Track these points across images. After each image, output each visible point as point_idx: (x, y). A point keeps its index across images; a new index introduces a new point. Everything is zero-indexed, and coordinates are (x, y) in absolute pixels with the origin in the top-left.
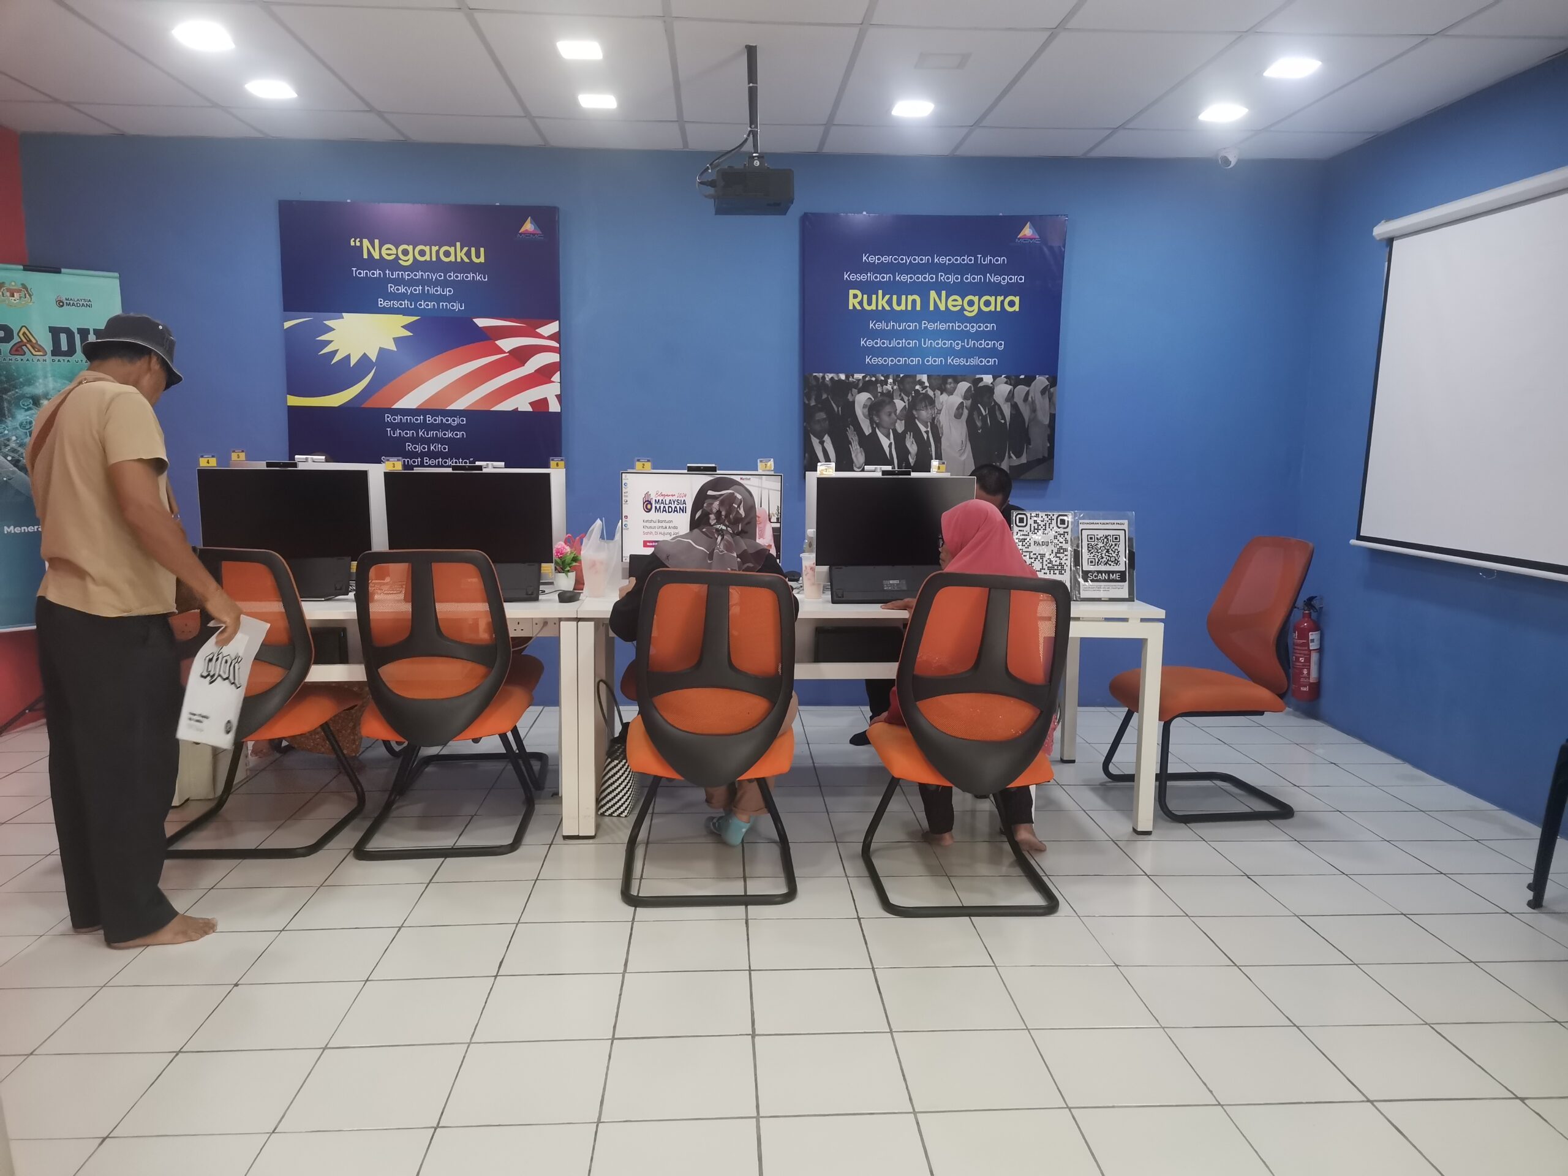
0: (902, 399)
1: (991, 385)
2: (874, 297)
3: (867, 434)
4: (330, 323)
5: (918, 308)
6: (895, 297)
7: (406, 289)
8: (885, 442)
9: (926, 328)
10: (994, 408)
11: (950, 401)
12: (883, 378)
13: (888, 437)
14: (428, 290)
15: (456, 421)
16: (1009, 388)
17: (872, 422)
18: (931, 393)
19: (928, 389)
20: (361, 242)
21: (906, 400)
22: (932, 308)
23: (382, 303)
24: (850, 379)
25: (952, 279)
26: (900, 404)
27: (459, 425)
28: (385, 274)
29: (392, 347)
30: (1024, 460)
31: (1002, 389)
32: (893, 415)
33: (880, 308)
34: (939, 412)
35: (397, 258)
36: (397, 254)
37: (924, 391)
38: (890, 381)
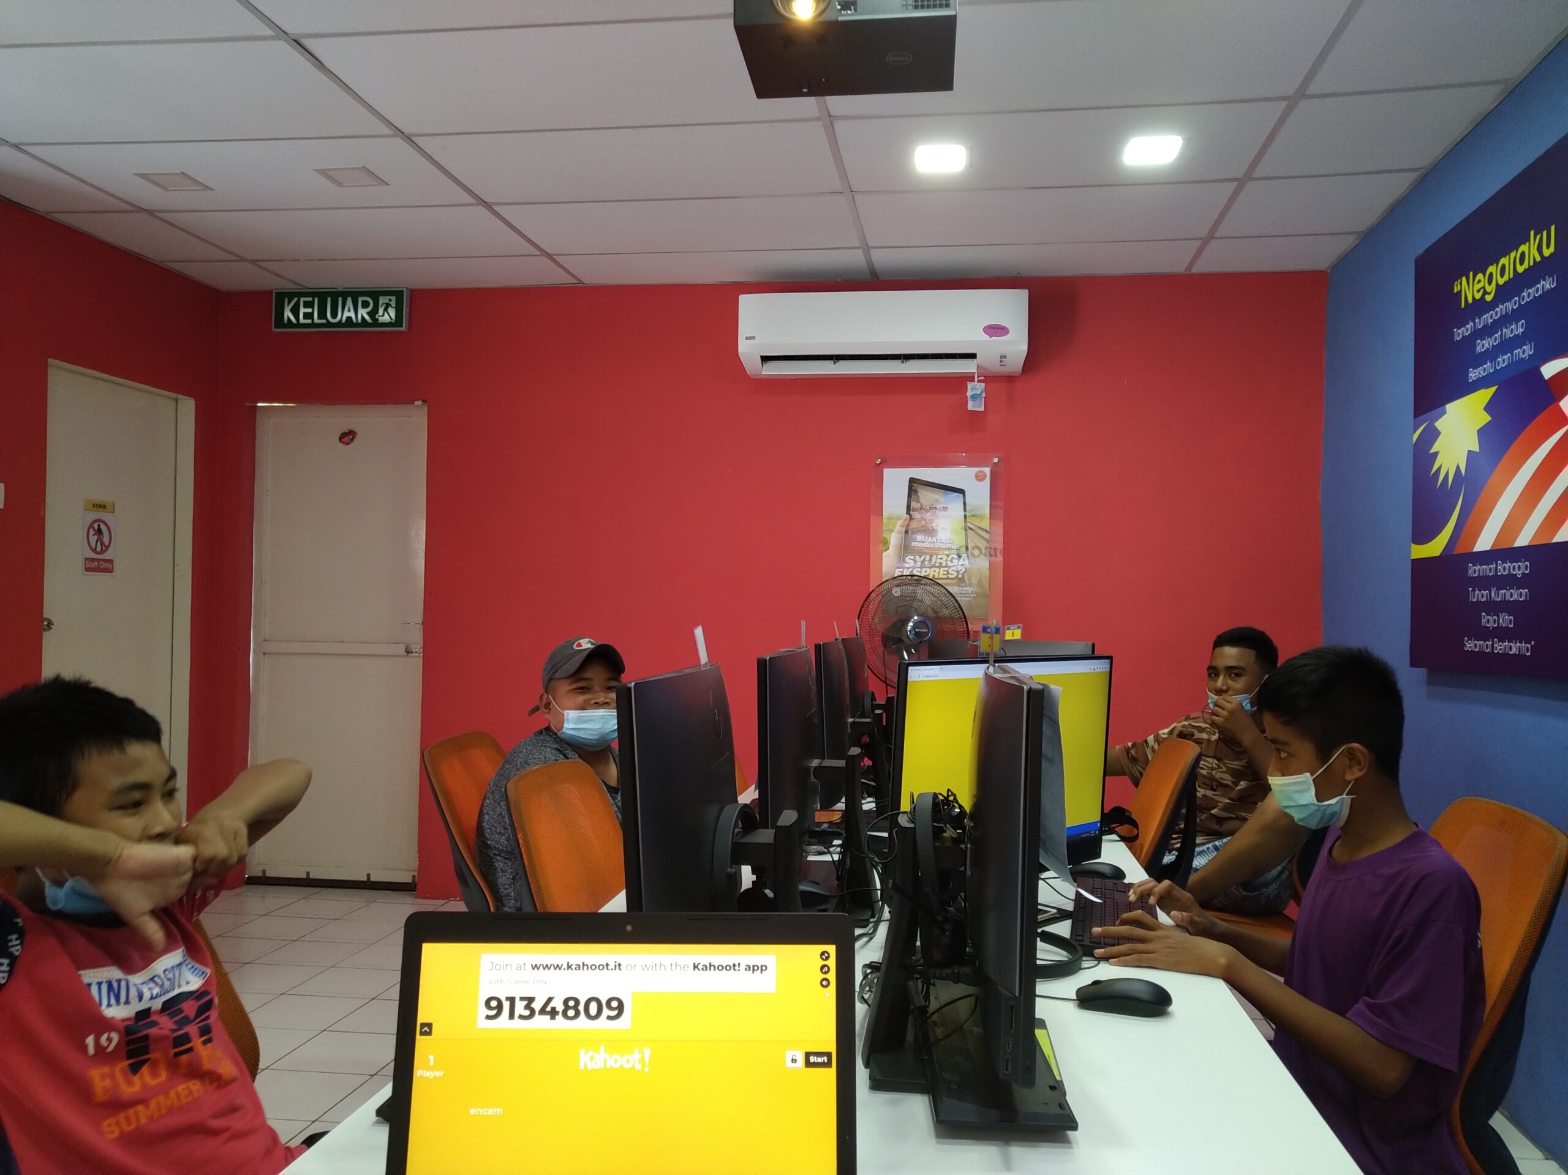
4: (1439, 424)
7: (1489, 344)
14: (1505, 332)
15: (1520, 569)
20: (1461, 283)
23: (1473, 375)
27: (1524, 574)
28: (1475, 323)
29: (1476, 448)
35: (1485, 293)
36: (1484, 287)
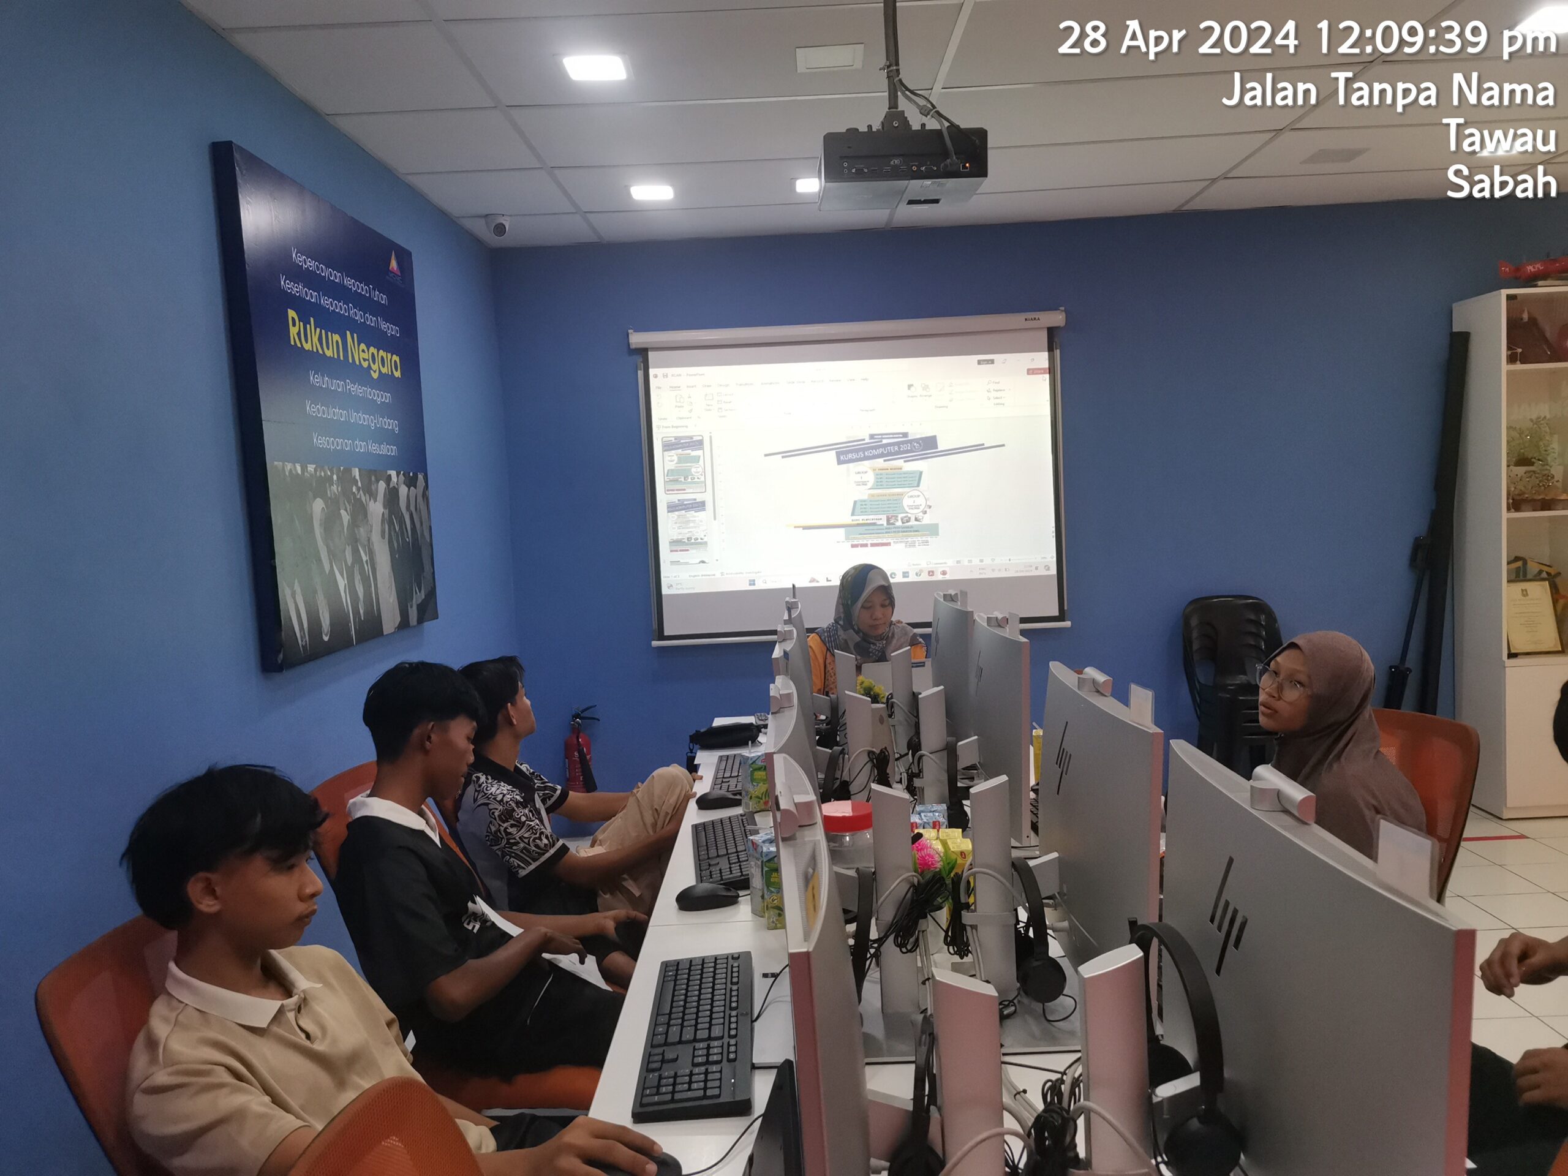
0: (346, 510)
1: (396, 486)
2: (308, 326)
3: (327, 572)
5: (342, 358)
6: (323, 331)
8: (342, 583)
9: (349, 389)
10: (402, 522)
11: (377, 509)
12: (329, 473)
13: (342, 575)
16: (407, 489)
17: (329, 551)
18: (363, 499)
19: (361, 492)
21: (348, 510)
22: (351, 361)
24: (306, 474)
25: (358, 315)
26: (346, 517)
30: (423, 597)
31: (403, 490)
32: (343, 537)
33: (315, 350)
34: (371, 531)
37: (358, 497)
38: (335, 477)
